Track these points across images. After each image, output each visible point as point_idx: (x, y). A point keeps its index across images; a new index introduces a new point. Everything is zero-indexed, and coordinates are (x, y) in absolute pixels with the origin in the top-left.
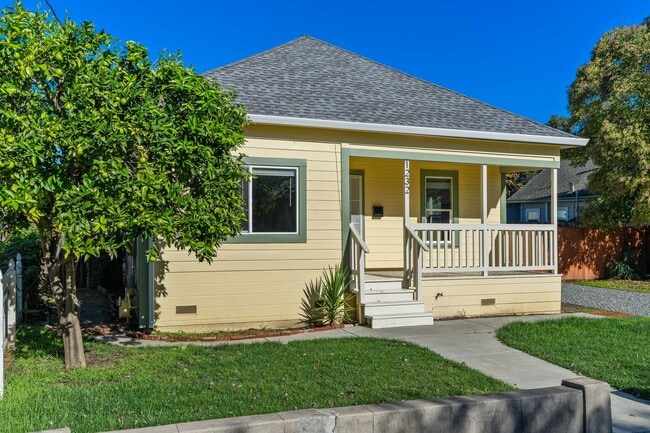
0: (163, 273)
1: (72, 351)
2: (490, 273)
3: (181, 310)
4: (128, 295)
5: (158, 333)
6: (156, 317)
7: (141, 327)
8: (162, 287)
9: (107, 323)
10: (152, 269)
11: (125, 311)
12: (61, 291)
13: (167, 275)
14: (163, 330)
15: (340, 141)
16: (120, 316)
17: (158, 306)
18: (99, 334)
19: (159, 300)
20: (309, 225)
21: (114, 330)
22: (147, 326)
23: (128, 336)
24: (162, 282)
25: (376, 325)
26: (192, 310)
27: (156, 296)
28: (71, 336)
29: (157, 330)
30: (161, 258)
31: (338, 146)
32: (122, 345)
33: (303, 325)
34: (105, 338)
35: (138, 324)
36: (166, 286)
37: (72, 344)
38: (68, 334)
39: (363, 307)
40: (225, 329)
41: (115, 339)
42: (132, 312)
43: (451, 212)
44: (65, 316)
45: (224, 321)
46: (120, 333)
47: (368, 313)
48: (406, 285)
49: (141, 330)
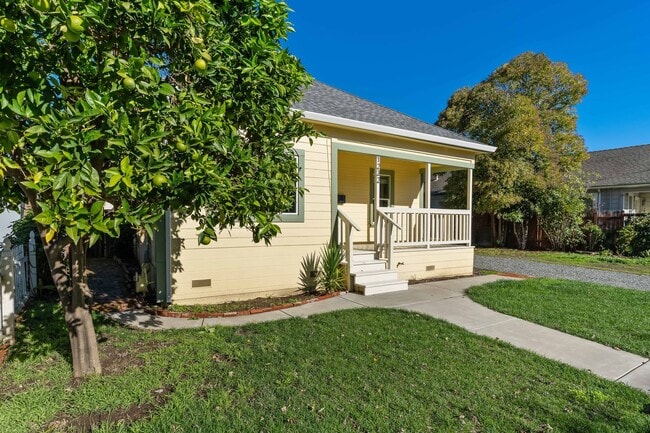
0: (179, 250)
1: (83, 355)
2: (431, 247)
3: (197, 284)
4: (145, 270)
5: (176, 306)
6: (173, 291)
7: (159, 301)
8: (178, 264)
9: (124, 297)
10: (169, 246)
11: (141, 286)
12: (64, 279)
13: (183, 252)
14: (180, 303)
15: (330, 136)
16: (138, 291)
17: (174, 281)
18: (115, 311)
19: (175, 276)
20: (307, 207)
21: (131, 305)
22: (165, 300)
23: (147, 312)
24: (179, 258)
25: (368, 292)
26: (207, 283)
27: (173, 271)
28: (81, 335)
29: (174, 303)
30: (177, 235)
31: (329, 140)
32: (142, 327)
33: (301, 292)
34: (122, 316)
35: (155, 299)
36: (182, 262)
37: (82, 346)
38: (75, 334)
39: (353, 277)
40: (236, 300)
41: (133, 318)
42: (149, 287)
43: (389, 201)
44: (72, 311)
45: (237, 292)
46: (138, 308)
47: (358, 281)
48: (377, 257)
49: (159, 305)
